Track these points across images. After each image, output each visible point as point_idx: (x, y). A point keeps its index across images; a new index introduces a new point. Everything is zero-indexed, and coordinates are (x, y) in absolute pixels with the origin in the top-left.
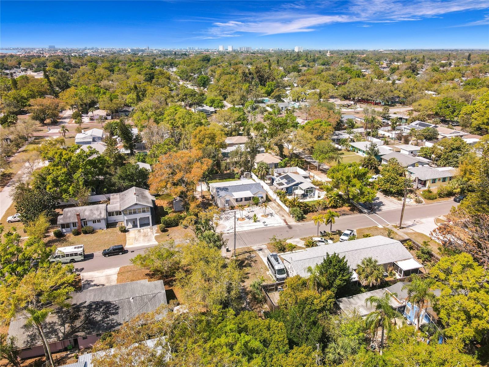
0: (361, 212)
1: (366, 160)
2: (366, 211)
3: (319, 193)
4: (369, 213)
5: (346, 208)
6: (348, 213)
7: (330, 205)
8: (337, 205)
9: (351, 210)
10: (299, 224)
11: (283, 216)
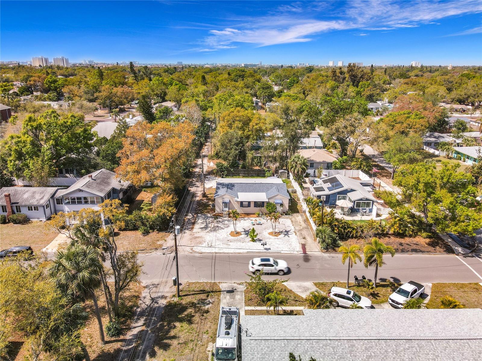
0: (450, 250)
1: (475, 168)
2: (460, 249)
3: (378, 209)
4: (465, 256)
5: (422, 240)
6: (423, 249)
7: (391, 232)
8: (405, 232)
9: (430, 244)
10: (326, 255)
11: (304, 238)
